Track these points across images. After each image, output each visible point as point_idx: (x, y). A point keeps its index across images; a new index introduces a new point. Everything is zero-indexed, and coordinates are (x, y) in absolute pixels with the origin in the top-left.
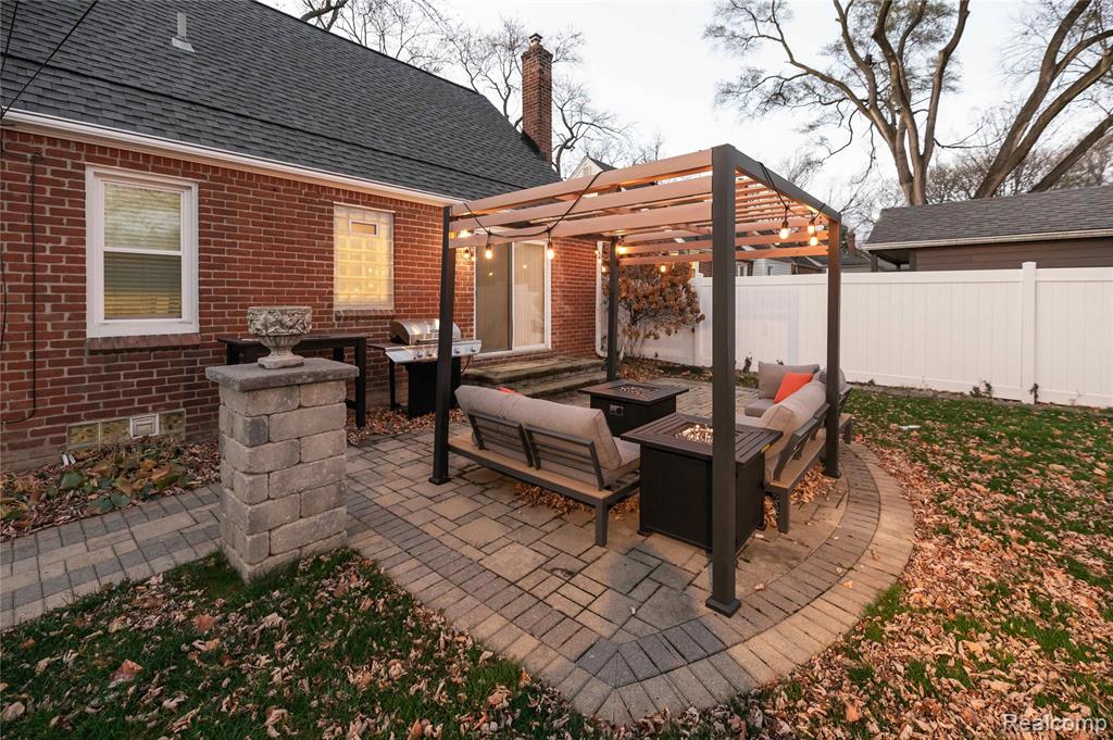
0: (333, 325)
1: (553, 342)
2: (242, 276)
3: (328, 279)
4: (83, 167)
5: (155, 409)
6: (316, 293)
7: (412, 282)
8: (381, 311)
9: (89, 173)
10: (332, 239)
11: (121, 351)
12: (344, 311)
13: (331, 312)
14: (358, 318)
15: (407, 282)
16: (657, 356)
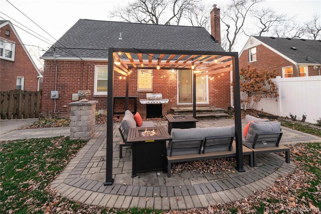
0: (137, 94)
1: (209, 102)
2: (118, 83)
3: (136, 83)
4: (94, 66)
5: (103, 109)
6: (133, 86)
7: (158, 83)
8: (149, 91)
9: (95, 66)
10: (137, 74)
11: (98, 98)
12: (140, 91)
13: (136, 91)
14: (143, 92)
15: (156, 83)
16: (262, 110)
